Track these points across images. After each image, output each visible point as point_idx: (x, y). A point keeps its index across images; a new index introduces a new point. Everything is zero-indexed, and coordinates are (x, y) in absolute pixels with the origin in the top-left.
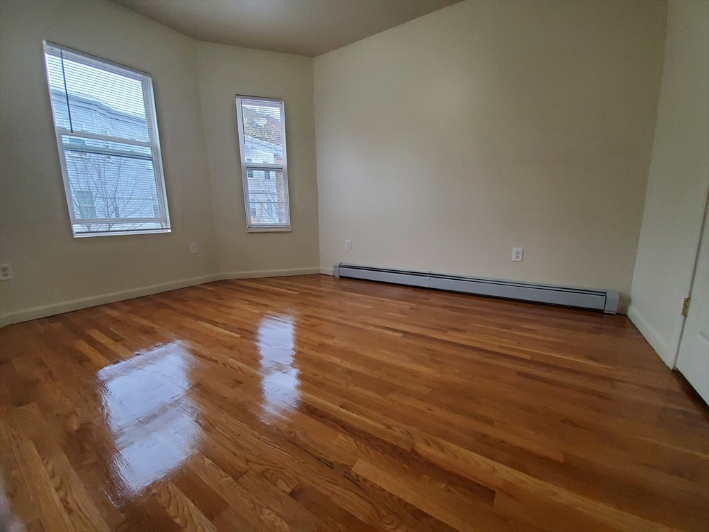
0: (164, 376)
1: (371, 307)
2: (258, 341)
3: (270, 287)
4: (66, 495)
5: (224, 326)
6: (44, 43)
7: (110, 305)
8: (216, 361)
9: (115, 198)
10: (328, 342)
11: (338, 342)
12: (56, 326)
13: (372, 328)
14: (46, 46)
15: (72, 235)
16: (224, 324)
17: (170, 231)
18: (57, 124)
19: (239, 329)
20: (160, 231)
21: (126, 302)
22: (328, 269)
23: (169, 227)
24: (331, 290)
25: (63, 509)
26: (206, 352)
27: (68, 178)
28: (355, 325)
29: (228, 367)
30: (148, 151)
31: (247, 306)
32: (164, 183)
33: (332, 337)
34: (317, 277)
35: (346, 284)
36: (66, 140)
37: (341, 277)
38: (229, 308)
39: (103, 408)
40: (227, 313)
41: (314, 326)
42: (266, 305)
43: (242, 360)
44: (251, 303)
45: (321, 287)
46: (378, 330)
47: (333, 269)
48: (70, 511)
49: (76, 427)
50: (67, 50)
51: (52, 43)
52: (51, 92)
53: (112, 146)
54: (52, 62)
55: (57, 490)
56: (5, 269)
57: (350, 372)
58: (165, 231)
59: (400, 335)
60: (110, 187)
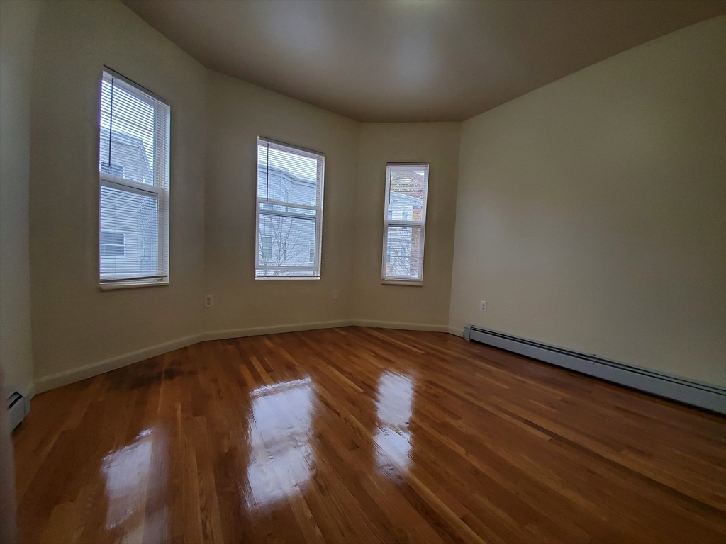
0: (296, 417)
1: (506, 387)
2: (377, 401)
3: (395, 341)
4: (207, 518)
5: (350, 376)
6: (258, 138)
7: (268, 336)
8: (339, 414)
9: (285, 244)
10: (453, 422)
11: (464, 425)
12: (231, 347)
13: (506, 417)
14: (259, 141)
15: (254, 277)
16: (350, 374)
17: (319, 278)
18: (259, 195)
19: (363, 382)
20: (312, 278)
21: (279, 335)
22: (457, 329)
23: (319, 275)
24: (460, 356)
25: (202, 533)
26: (332, 402)
27: (259, 229)
28: (487, 408)
29: (348, 424)
30: (313, 213)
31: (372, 358)
32: (321, 238)
33: (458, 418)
34: (444, 336)
35: (477, 350)
36: (262, 206)
37: (472, 341)
38: (358, 357)
39: (247, 437)
40: (353, 362)
41: (438, 397)
42: (389, 361)
43: (360, 420)
44: (377, 356)
45: (447, 349)
46: (515, 421)
47: (462, 331)
48: (206, 537)
49: (226, 451)
50: (271, 142)
51: (263, 138)
52: (258, 165)
53: (291, 210)
54: (262, 150)
55: (201, 509)
56: (209, 299)
57: (477, 472)
58: (315, 278)
59: (549, 438)
60: (284, 234)
